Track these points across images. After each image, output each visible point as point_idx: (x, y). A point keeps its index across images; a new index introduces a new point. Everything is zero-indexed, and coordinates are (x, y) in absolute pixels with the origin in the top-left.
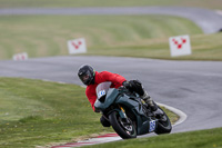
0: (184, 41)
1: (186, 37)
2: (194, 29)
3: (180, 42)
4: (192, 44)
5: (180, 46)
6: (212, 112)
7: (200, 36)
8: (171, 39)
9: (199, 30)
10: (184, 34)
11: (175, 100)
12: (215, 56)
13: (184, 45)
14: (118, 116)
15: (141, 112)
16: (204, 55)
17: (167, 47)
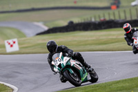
0: (14, 42)
1: (16, 40)
2: (20, 34)
3: (12, 43)
4: (19, 44)
5: (12, 46)
6: (34, 86)
8: (6, 42)
10: (15, 38)
11: (10, 79)
12: (34, 51)
13: (14, 45)
16: (27, 51)
17: (4, 47)
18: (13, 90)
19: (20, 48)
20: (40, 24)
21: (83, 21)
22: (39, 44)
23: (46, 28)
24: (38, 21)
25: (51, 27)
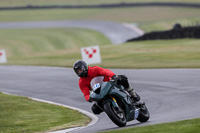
0: (95, 51)
1: (97, 48)
3: (91, 52)
4: (102, 53)
5: (91, 56)
7: (108, 46)
8: (82, 49)
9: (108, 41)
10: (94, 45)
12: (123, 65)
13: (94, 55)
14: (111, 105)
15: (129, 102)
18: (91, 120)
19: (103, 60)
20: (133, 26)
21: (195, 24)
22: (131, 55)
23: (141, 33)
24: (130, 22)
25: (149, 30)
